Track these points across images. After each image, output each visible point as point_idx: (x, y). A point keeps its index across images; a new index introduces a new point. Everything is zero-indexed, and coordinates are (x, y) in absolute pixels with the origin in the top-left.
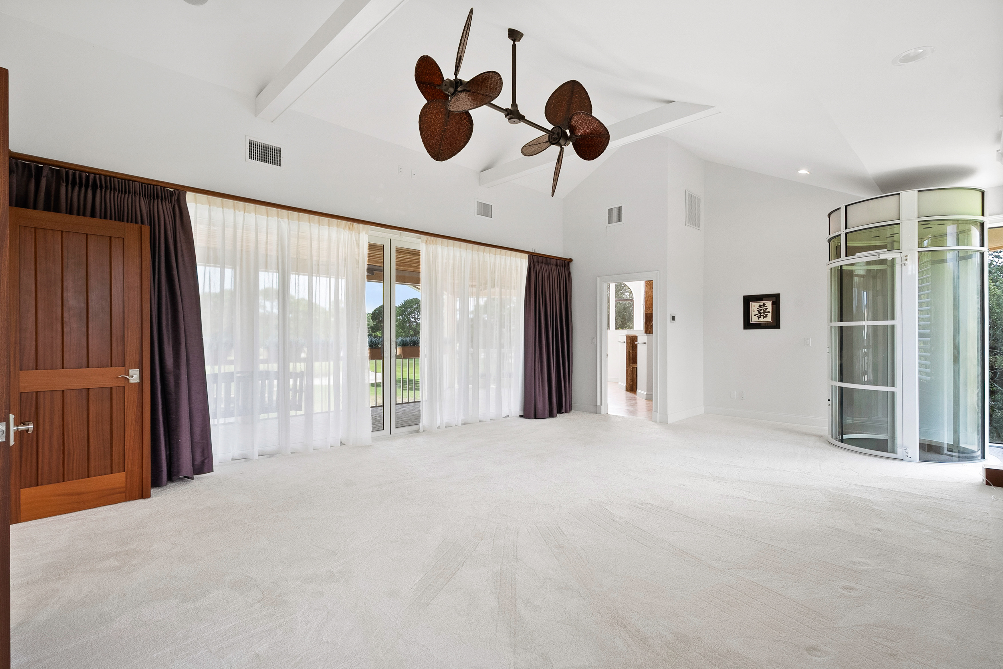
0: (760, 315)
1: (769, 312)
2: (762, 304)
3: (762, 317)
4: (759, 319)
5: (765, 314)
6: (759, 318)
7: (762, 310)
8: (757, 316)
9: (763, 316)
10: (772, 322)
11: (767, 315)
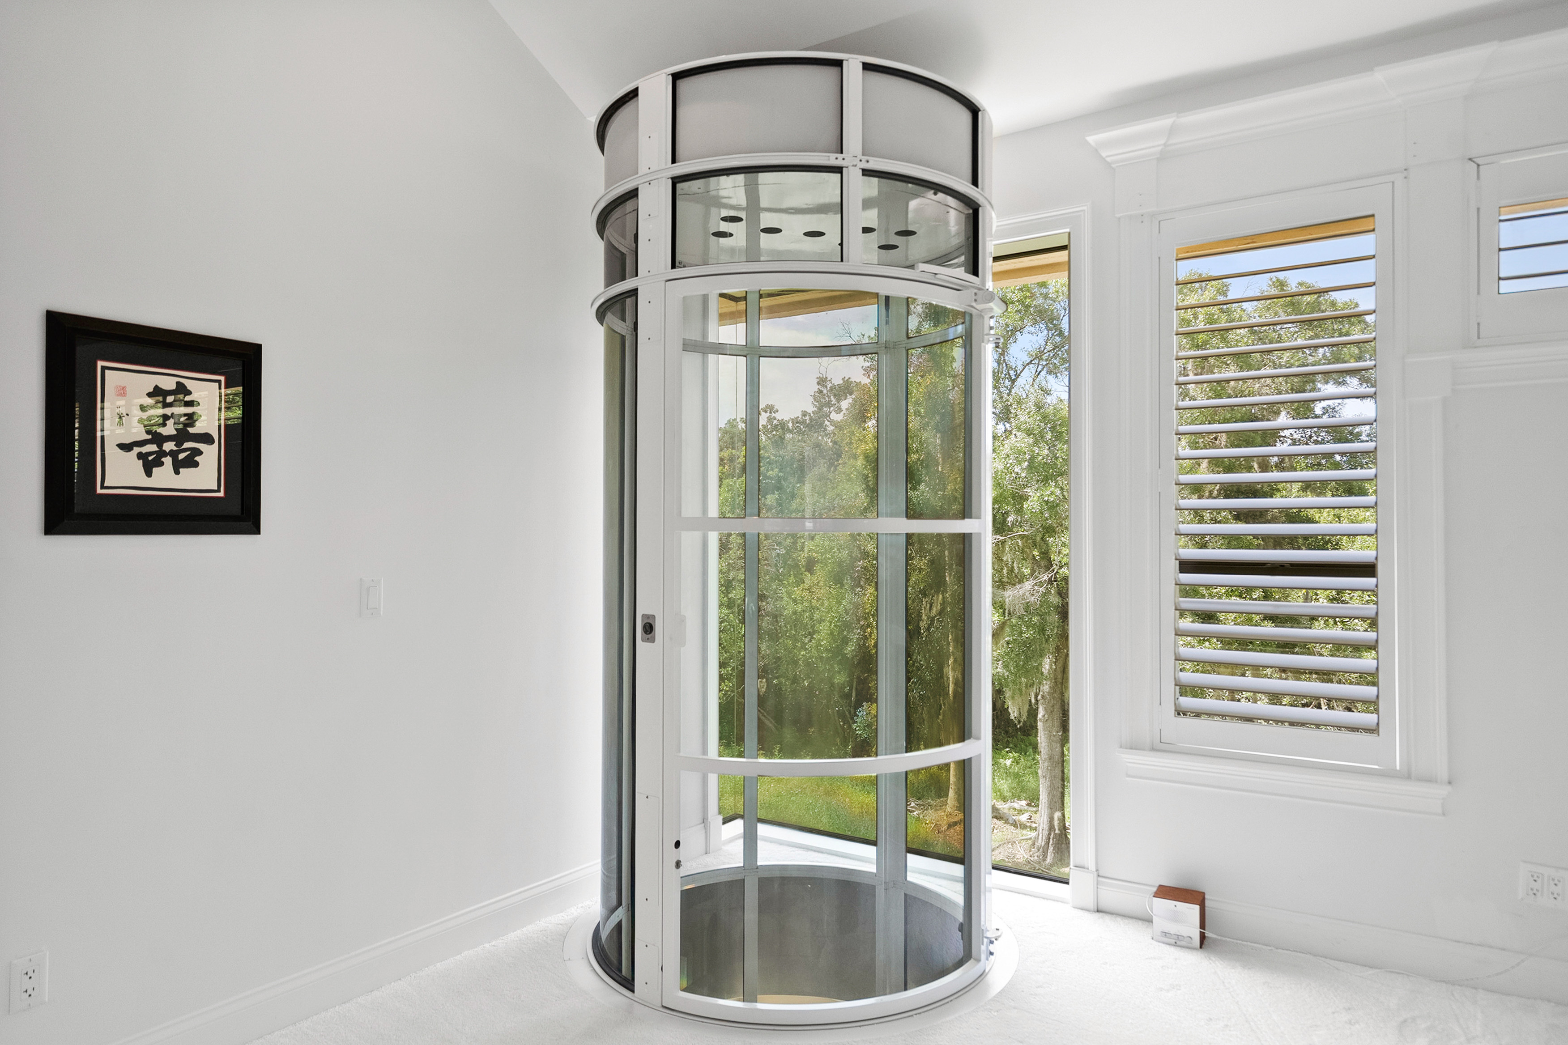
0: (153, 448)
1: (206, 438)
2: (168, 383)
3: (168, 461)
4: (149, 473)
5: (187, 445)
6: (150, 465)
7: (170, 422)
8: (140, 456)
9: (173, 454)
10: (221, 494)
11: (200, 453)
